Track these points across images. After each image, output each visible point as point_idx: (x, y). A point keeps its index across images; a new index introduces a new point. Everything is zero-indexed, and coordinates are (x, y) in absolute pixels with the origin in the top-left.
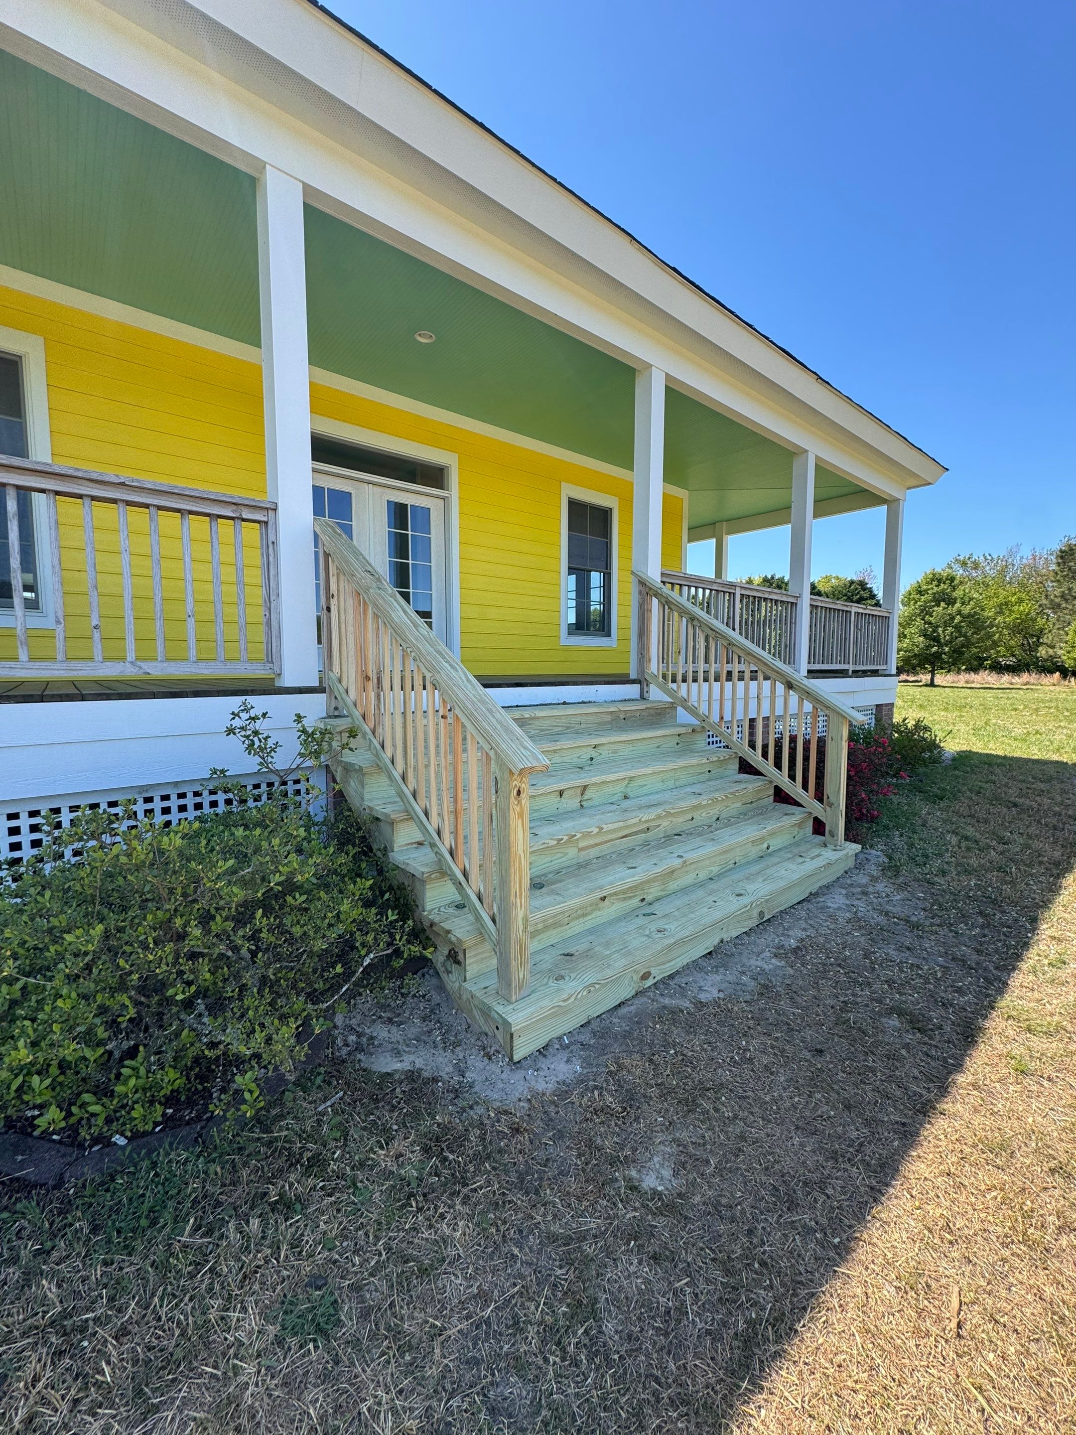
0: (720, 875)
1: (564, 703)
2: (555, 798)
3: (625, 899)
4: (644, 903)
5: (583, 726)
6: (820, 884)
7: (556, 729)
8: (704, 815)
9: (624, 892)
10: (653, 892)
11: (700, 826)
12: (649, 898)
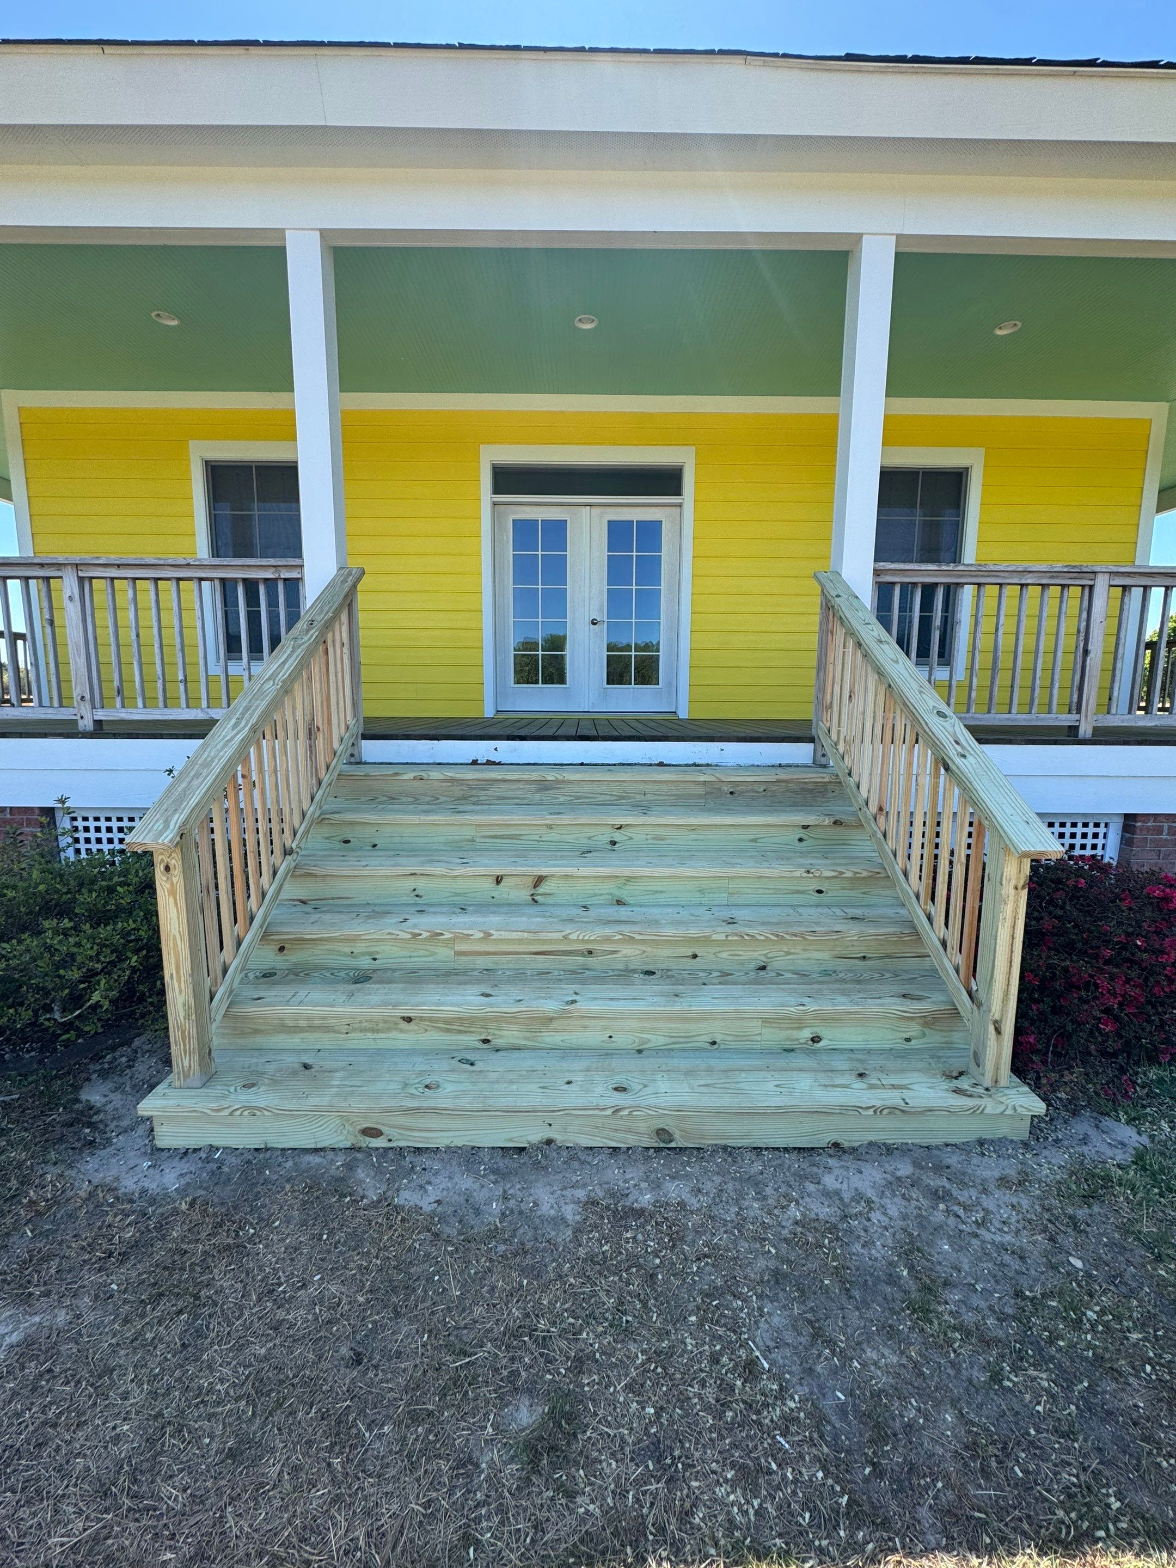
0: (659, 1052)
1: (661, 764)
2: (489, 884)
3: (448, 1031)
4: (486, 1046)
5: (649, 797)
6: (873, 1137)
7: (602, 798)
8: (724, 955)
9: (447, 1021)
10: (509, 1035)
11: (704, 970)
12: (497, 1042)
